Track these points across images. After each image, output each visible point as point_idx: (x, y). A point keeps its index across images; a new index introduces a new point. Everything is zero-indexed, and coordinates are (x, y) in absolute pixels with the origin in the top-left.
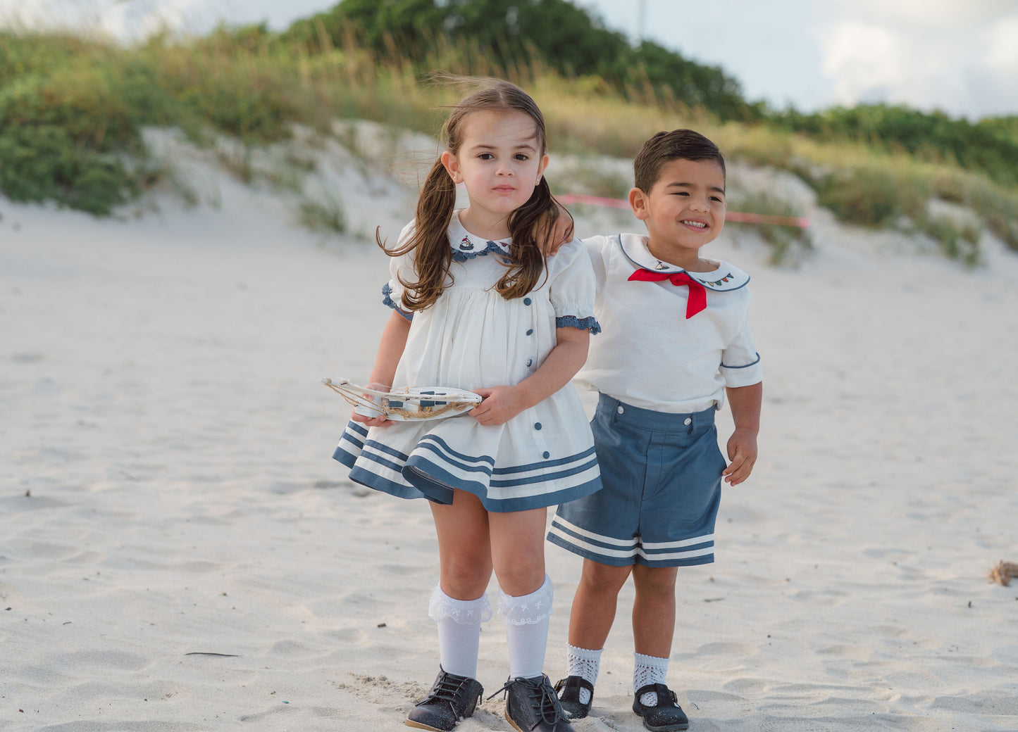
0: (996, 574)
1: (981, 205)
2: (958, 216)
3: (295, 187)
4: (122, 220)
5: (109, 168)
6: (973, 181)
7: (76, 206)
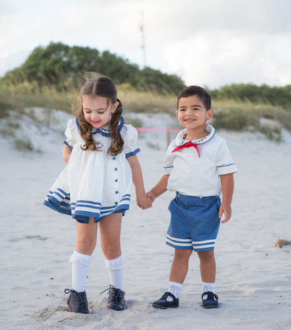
0: (277, 244)
1: (280, 118)
2: (271, 123)
3: (12, 134)
6: (277, 109)
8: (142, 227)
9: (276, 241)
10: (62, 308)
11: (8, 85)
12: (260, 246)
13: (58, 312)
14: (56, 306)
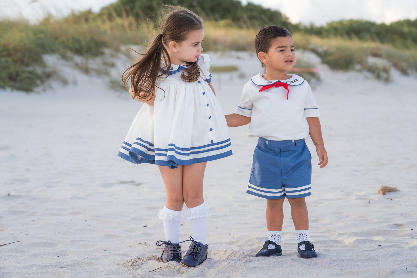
0: (380, 191)
1: (389, 57)
2: (380, 62)
3: (107, 74)
4: (38, 93)
5: (31, 72)
6: (386, 48)
7: (19, 89)
8: (240, 172)
9: (379, 187)
10: (154, 257)
11: (103, 22)
12: (363, 193)
13: (150, 262)
14: (148, 255)
